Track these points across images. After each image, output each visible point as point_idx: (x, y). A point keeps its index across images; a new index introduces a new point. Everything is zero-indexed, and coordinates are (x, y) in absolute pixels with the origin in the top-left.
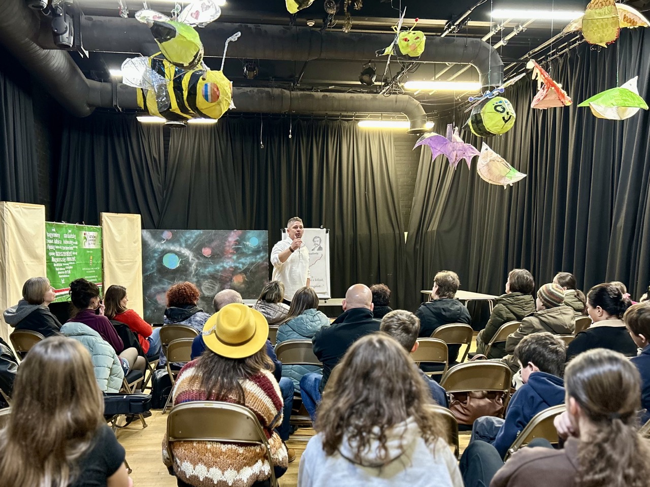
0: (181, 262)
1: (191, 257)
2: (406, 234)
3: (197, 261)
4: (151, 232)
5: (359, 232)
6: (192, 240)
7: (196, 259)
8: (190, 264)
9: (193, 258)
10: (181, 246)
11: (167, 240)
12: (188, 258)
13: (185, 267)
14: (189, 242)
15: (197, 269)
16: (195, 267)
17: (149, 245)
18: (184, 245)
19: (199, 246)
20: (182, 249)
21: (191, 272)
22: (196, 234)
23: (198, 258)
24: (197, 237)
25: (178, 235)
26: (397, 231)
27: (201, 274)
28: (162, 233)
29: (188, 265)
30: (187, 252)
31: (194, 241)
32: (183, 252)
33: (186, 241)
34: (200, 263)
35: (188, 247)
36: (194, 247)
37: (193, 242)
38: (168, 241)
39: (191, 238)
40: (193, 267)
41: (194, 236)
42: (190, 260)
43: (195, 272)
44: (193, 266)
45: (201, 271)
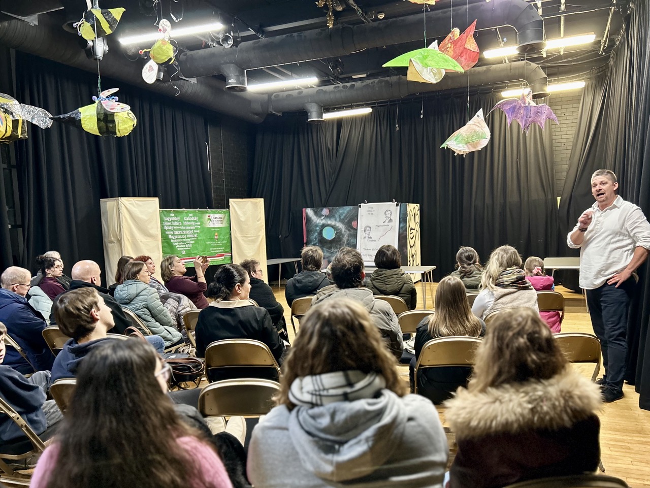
0: (336, 234)
1: (343, 230)
2: (559, 199)
3: (348, 232)
4: (314, 210)
5: (509, 199)
6: (344, 215)
7: (347, 231)
8: (343, 236)
9: (346, 230)
10: (336, 220)
11: (326, 216)
12: (341, 231)
13: (339, 237)
14: (342, 217)
15: (348, 240)
16: (347, 238)
17: (313, 221)
18: (338, 220)
19: (349, 220)
20: (336, 222)
21: (344, 242)
22: (347, 210)
23: (349, 230)
24: (348, 212)
25: (334, 212)
26: (550, 197)
27: (352, 244)
28: (322, 210)
29: (341, 236)
30: (340, 225)
31: (346, 215)
32: (337, 225)
33: (340, 216)
34: (351, 234)
35: (342, 221)
36: (346, 221)
37: (345, 217)
38: (327, 217)
39: (343, 213)
40: (345, 238)
41: (346, 212)
42: (343, 232)
43: (347, 242)
44: (345, 236)
45: (352, 241)
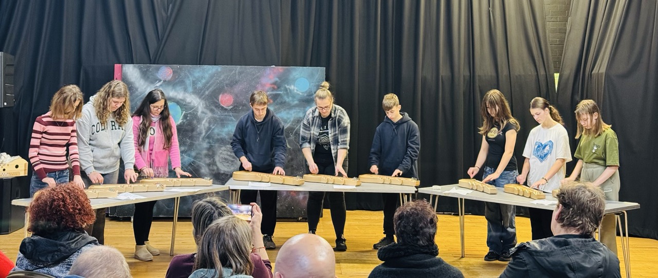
0: (185, 117)
1: (200, 109)
2: (557, 76)
3: (210, 114)
4: (140, 69)
6: (204, 81)
7: (208, 112)
8: (199, 121)
9: (205, 110)
10: (185, 90)
11: (165, 81)
12: (196, 111)
13: (190, 124)
14: (200, 85)
15: (209, 129)
16: (207, 125)
17: (137, 90)
18: (190, 89)
19: (214, 91)
20: (187, 95)
21: (200, 134)
22: (210, 72)
23: (212, 111)
24: (212, 77)
25: (182, 74)
26: (542, 72)
27: (216, 137)
28: (158, 69)
29: (195, 122)
30: (194, 101)
31: (207, 82)
32: (188, 100)
33: (194, 83)
34: (215, 119)
35: (198, 92)
36: (207, 93)
37: (205, 85)
38: (167, 83)
39: (202, 77)
40: (203, 126)
41: (207, 76)
42: (199, 113)
43: (207, 132)
44: (204, 122)
45: (216, 131)
